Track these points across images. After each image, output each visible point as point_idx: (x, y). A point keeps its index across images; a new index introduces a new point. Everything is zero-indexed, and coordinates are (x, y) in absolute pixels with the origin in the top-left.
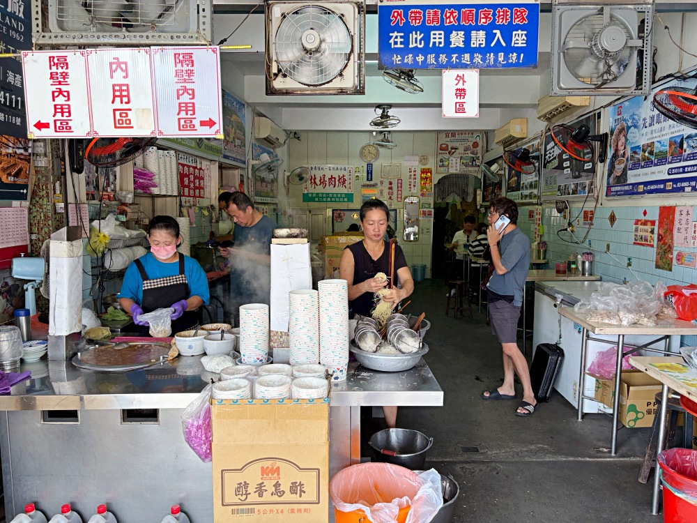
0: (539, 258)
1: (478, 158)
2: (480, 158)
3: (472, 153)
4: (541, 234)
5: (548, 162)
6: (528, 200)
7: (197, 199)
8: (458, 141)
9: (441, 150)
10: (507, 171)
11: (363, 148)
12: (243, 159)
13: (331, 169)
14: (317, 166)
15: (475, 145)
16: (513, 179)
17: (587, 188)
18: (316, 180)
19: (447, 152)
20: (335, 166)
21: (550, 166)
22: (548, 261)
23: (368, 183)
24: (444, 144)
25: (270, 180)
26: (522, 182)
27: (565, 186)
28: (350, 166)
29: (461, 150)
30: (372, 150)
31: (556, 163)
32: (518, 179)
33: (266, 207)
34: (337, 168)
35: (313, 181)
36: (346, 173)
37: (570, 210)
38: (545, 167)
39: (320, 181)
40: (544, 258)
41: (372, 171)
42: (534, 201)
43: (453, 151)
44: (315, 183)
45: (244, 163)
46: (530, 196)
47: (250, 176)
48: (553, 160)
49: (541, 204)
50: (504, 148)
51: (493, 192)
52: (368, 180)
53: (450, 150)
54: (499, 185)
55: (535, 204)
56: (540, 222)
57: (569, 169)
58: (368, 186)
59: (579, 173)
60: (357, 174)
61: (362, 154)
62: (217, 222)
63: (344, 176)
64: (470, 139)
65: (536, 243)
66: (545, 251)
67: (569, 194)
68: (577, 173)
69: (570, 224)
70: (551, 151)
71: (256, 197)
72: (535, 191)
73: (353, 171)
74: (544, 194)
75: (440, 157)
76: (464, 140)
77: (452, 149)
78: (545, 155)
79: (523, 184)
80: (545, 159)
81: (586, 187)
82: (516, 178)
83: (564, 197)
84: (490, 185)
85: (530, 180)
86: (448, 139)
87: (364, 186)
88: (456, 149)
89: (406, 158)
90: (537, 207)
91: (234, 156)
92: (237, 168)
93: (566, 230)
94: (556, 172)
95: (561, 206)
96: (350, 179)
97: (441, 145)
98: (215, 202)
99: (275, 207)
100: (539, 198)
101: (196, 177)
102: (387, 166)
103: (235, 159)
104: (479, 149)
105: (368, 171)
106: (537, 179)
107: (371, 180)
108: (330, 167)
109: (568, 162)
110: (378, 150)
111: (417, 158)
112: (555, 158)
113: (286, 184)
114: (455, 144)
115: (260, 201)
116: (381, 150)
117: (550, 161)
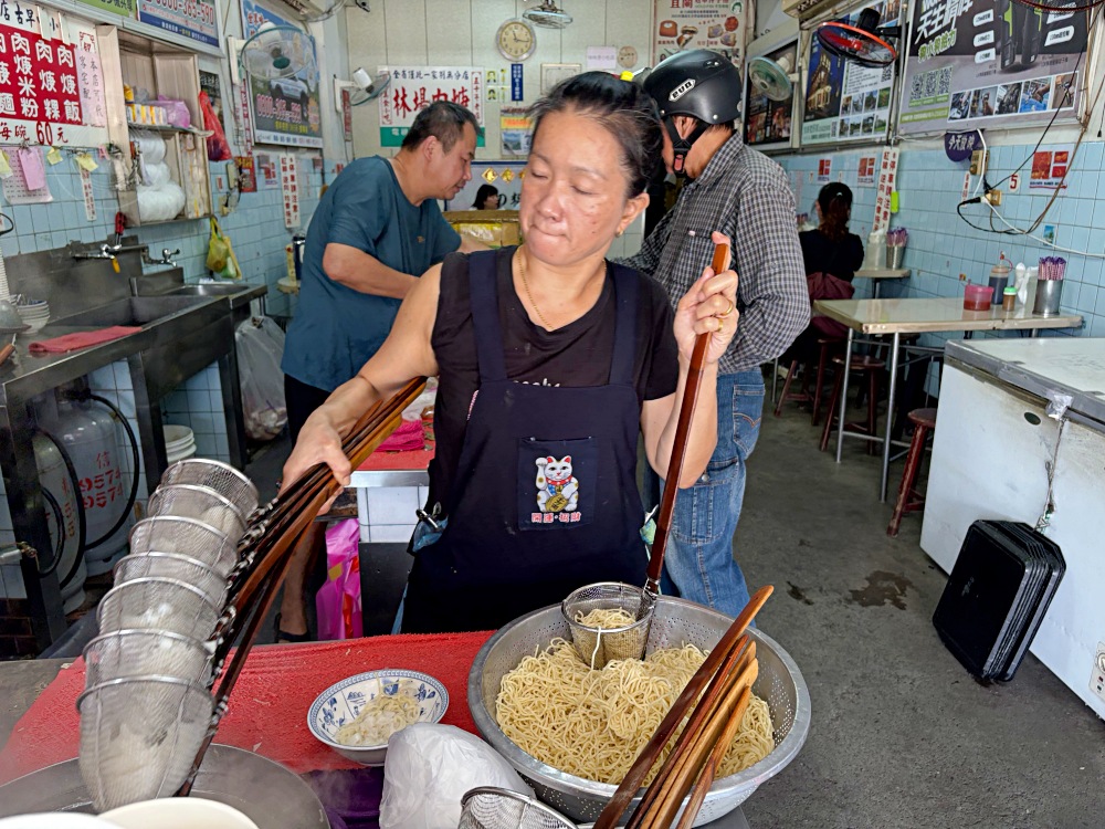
0: (889, 266)
1: (736, 54)
2: (741, 53)
3: (725, 42)
4: (895, 210)
5: (924, 40)
6: (860, 136)
7: (55, 127)
8: (695, 14)
9: (662, 34)
10: (805, 74)
11: (502, 29)
12: (209, 32)
13: (438, 75)
14: (408, 69)
15: (732, 24)
16: (820, 91)
17: (1051, 93)
18: (406, 100)
19: (675, 39)
20: (446, 69)
21: (929, 49)
22: (910, 272)
23: (514, 105)
24: (669, 22)
25: (298, 95)
26: (844, 96)
27: (977, 93)
28: (477, 69)
29: (702, 35)
30: (522, 33)
31: (950, 39)
32: (833, 91)
33: (292, 155)
34: (450, 75)
35: (400, 102)
36: (468, 84)
37: (988, 153)
38: (914, 52)
39: (416, 100)
40: (900, 266)
41: (521, 80)
42: (881, 136)
43: (687, 36)
44: (404, 105)
45: (215, 42)
46: (867, 126)
47: (236, 79)
48: (939, 33)
49: (897, 143)
50: (801, 23)
51: (768, 123)
52: (514, 99)
53: (680, 34)
54: (786, 108)
55: (881, 144)
56: (893, 185)
57: (992, 51)
58: (514, 111)
59: (1026, 59)
60: (491, 87)
61: (500, 44)
62: (132, 187)
63: (463, 91)
64: (721, 11)
65: (881, 232)
66: (903, 251)
67: (988, 112)
68: (1018, 59)
69: (987, 188)
70: (937, 12)
71: (258, 132)
72: (882, 114)
73: (482, 79)
74: (906, 118)
75: (661, 49)
76: (708, 13)
77: (684, 32)
78: (917, 23)
79: (849, 99)
80: (915, 34)
81: (1047, 90)
82: (828, 88)
83: (971, 123)
84: (760, 109)
85: (869, 89)
86: (677, 11)
87: (506, 111)
88: (692, 32)
89: (592, 51)
90: (886, 149)
91: (179, 20)
92: (188, 52)
93: (978, 200)
94: (948, 62)
95: (961, 144)
96: (477, 97)
97: (662, 24)
98: (122, 138)
99: (316, 155)
100: (893, 128)
101: (39, 66)
102: (553, 69)
103: (180, 30)
104: (739, 33)
105: (513, 80)
106: (889, 83)
107: (521, 99)
108: (434, 72)
109: (991, 33)
110: (532, 34)
111: (614, 52)
112: (948, 28)
113: (339, 107)
114: (691, 23)
115: (272, 141)
116: (539, 31)
117: (932, 37)
